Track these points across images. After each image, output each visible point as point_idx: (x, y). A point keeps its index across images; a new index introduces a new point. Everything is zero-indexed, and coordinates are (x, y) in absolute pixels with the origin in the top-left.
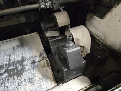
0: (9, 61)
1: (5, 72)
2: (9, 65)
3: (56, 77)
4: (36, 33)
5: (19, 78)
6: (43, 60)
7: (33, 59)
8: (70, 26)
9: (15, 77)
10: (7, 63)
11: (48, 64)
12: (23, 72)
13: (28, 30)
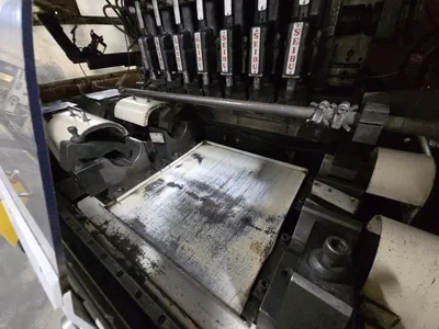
0: (221, 187)
1: (203, 199)
2: (216, 193)
3: (254, 293)
4: (303, 169)
5: (207, 226)
6: (267, 232)
7: (251, 215)
8: (417, 211)
9: (205, 219)
10: (217, 188)
11: (267, 248)
12: (220, 222)
13: (294, 153)
